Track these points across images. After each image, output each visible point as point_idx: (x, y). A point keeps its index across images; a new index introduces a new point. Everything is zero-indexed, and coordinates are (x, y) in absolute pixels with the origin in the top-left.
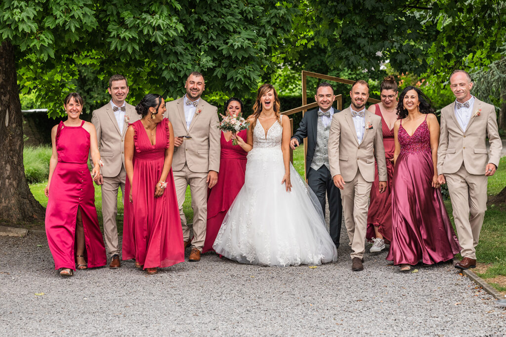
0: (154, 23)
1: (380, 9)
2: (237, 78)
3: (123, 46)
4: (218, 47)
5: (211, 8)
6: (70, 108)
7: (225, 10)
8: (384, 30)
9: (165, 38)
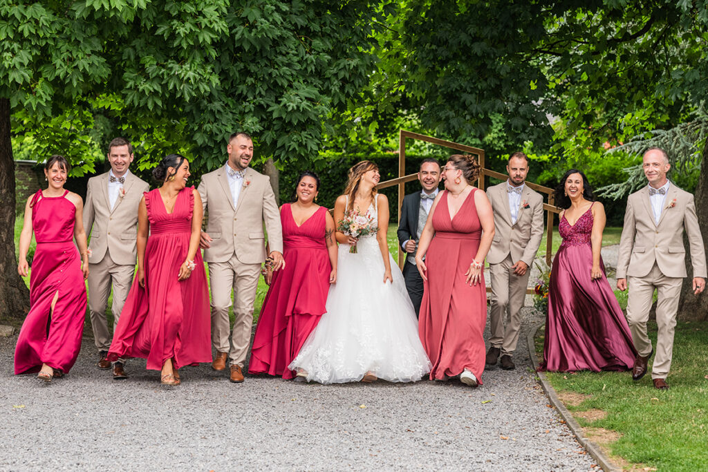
0: (183, 74)
1: (492, 56)
2: (290, 146)
3: (141, 101)
4: (268, 106)
5: (262, 55)
6: (53, 175)
7: (280, 57)
8: (496, 85)
9: (194, 94)
